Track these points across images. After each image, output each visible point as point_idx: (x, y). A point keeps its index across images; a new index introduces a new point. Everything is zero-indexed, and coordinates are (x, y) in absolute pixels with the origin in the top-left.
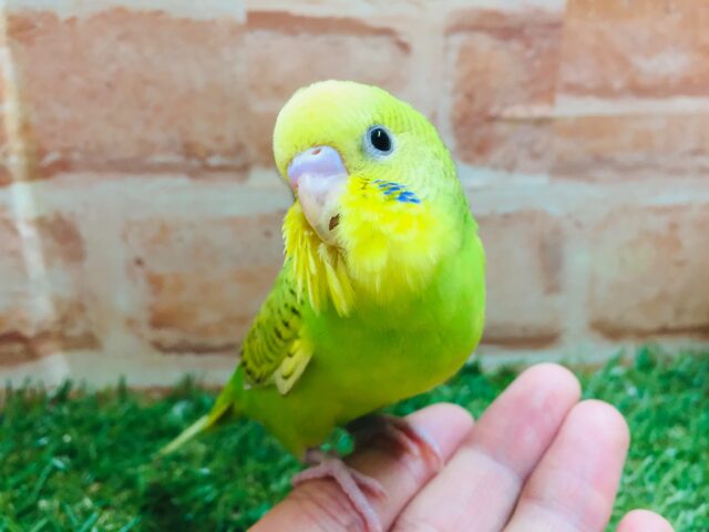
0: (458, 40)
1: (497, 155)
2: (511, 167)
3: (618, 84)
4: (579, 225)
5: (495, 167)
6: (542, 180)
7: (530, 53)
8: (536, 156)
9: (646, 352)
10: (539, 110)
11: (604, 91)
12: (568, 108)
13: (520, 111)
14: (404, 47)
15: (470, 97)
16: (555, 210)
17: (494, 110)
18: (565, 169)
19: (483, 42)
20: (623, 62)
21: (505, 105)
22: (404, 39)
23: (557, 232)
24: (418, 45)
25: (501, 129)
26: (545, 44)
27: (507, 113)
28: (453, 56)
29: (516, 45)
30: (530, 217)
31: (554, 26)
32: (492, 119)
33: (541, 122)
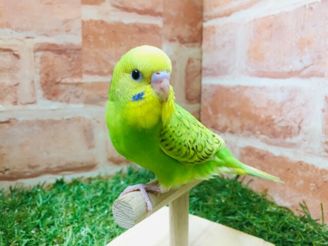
0: (40, 54)
1: (61, 97)
2: (68, 101)
3: (106, 71)
4: (98, 122)
5: (61, 101)
6: (81, 106)
7: (70, 59)
8: (78, 97)
9: (130, 168)
10: (76, 80)
11: (101, 73)
12: (87, 79)
13: (68, 80)
14: (17, 56)
15: (47, 75)
16: (87, 116)
17: (58, 80)
18: (89, 101)
19: (50, 55)
20: (107, 63)
21: (62, 78)
22: (16, 53)
23: (90, 125)
24: (22, 55)
25: (62, 87)
26: (76, 56)
27: (63, 81)
28: (38, 60)
29: (64, 56)
30: (79, 119)
31: (78, 50)
32: (58, 83)
33: (77, 84)
